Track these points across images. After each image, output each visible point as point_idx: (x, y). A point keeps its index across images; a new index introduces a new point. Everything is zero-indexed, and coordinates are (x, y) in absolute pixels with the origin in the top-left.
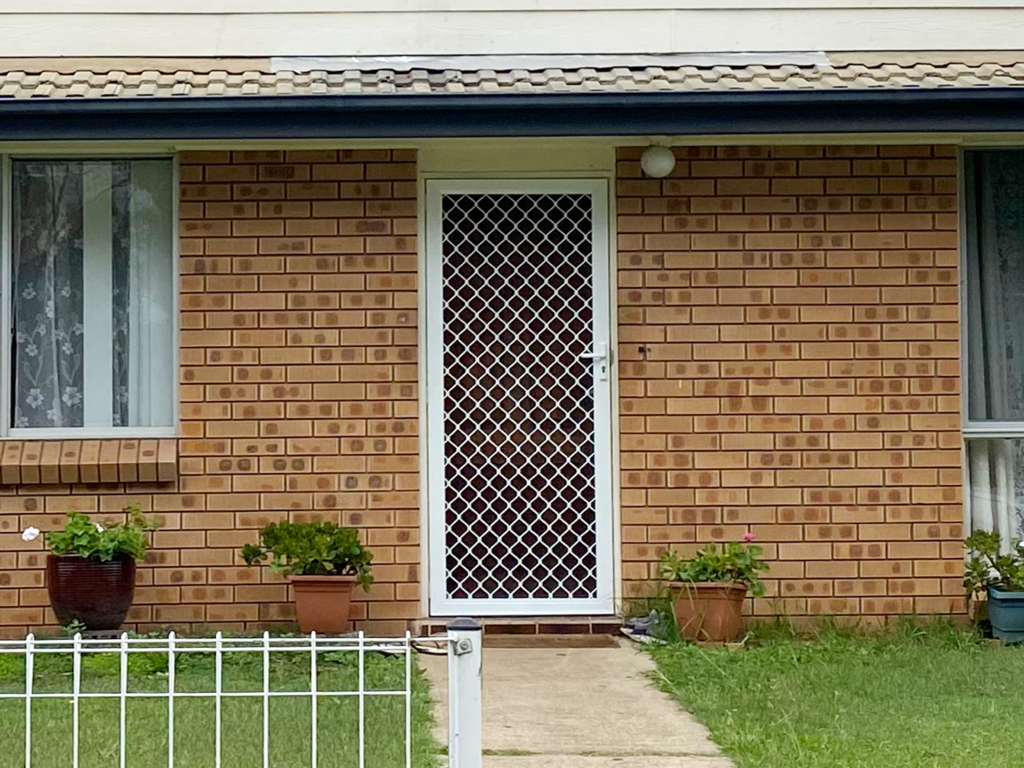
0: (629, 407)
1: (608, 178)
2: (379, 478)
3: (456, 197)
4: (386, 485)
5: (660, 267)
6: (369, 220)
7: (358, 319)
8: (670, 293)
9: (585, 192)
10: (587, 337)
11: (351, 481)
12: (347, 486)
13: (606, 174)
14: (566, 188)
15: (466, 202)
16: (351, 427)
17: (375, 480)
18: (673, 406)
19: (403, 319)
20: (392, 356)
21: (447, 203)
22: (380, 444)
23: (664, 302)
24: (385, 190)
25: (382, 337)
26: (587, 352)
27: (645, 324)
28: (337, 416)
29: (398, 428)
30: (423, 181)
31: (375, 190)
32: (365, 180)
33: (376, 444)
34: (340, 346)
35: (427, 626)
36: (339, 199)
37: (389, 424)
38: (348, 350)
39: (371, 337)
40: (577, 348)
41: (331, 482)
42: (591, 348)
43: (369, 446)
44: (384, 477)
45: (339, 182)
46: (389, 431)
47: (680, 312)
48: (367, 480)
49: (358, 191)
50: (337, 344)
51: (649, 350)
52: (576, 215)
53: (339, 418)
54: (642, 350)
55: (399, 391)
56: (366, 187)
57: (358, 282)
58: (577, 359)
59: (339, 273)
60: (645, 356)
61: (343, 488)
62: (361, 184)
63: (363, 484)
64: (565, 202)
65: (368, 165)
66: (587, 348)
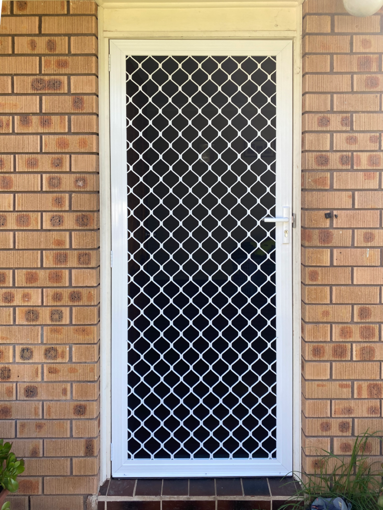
0: (314, 276)
1: (292, 39)
2: (56, 350)
3: (140, 58)
4: (63, 357)
5: (348, 129)
6: (46, 78)
7: (34, 182)
8: (358, 157)
9: (269, 54)
10: (270, 201)
11: (26, 353)
12: (22, 357)
13: (291, 34)
14: (250, 50)
15: (150, 63)
16: (26, 296)
17: (51, 352)
18: (360, 276)
19: (80, 183)
20: (69, 221)
21: (131, 64)
22: (56, 315)
23: (352, 167)
24: (62, 45)
25: (59, 201)
26: (268, 216)
27: (332, 189)
28: (11, 285)
29: (75, 297)
30: (107, 40)
31: (51, 45)
32: (40, 34)
33: (52, 314)
34: (14, 211)
35: (103, 502)
36: (13, 54)
37: (66, 293)
38: (23, 217)
39: (47, 202)
40: (259, 212)
41: (6, 354)
42: (273, 213)
43: (45, 316)
44: (60, 349)
45: (13, 36)
46: (66, 300)
47: (369, 178)
48: (43, 352)
49: (33, 45)
50: (12, 209)
51: (336, 216)
52: (259, 77)
53: (14, 287)
54: (329, 216)
55: (76, 259)
56: (42, 43)
57: (32, 143)
58: (259, 223)
59: (13, 133)
60: (332, 223)
61: (18, 359)
62: (36, 38)
63: (38, 356)
64: (249, 64)
65: (43, 18)
66: (268, 212)
